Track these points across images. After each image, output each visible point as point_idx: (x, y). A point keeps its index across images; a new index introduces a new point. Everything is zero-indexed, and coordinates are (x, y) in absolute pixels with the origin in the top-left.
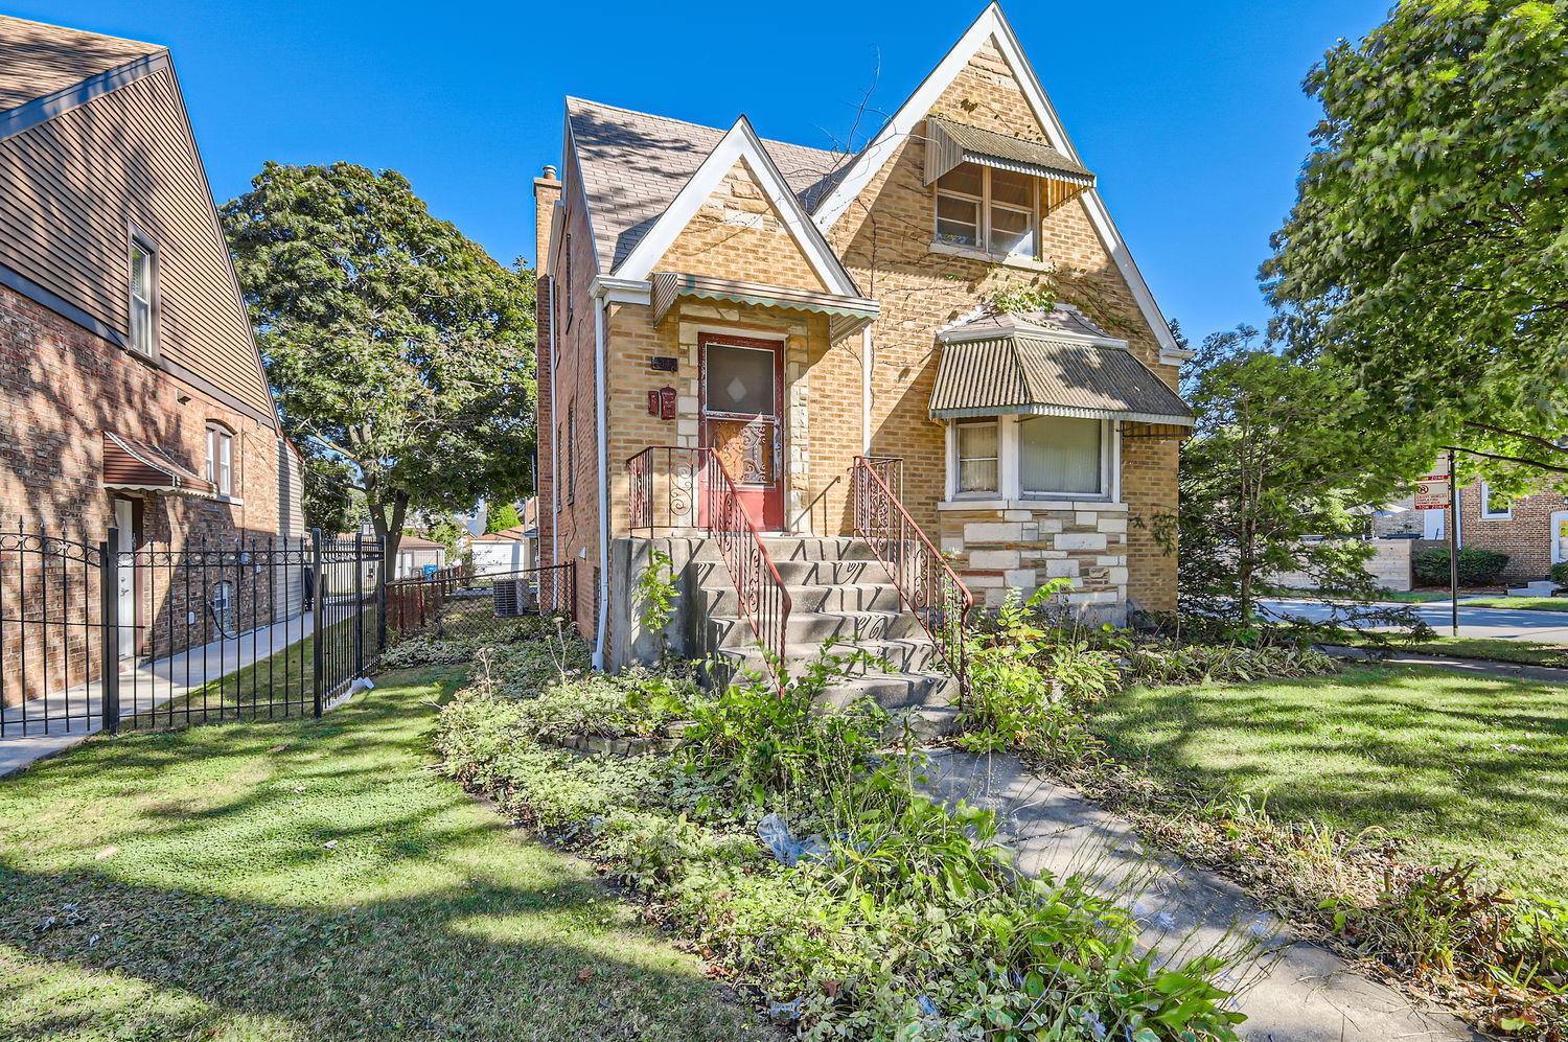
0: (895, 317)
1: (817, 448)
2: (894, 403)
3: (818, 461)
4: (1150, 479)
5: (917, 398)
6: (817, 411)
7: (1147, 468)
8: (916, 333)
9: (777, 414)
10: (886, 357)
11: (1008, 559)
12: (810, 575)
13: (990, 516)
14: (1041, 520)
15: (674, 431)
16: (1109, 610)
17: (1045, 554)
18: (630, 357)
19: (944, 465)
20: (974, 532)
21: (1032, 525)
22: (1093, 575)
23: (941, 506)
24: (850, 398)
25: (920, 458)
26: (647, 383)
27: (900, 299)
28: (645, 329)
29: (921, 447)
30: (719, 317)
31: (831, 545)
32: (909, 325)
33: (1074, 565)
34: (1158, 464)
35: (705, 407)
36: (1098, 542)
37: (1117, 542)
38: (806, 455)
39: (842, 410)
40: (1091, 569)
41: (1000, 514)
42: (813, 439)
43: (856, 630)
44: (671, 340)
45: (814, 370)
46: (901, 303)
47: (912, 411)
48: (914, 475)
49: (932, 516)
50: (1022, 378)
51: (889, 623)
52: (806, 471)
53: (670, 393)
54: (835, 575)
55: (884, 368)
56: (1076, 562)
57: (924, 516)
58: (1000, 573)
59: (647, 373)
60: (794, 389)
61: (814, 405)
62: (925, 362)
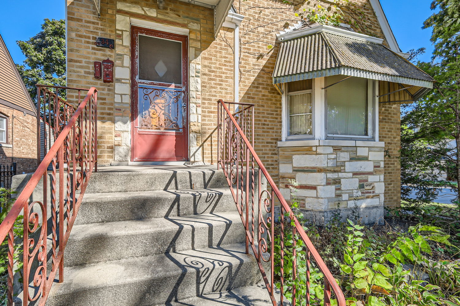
0: (253, 24)
1: (206, 105)
2: (253, 79)
3: (207, 114)
4: (387, 128)
5: (265, 76)
6: (206, 81)
7: (386, 122)
8: (265, 35)
9: (184, 84)
10: (248, 49)
11: (318, 179)
12: (172, 207)
13: (308, 150)
14: (338, 153)
15: (112, 91)
16: (375, 210)
17: (340, 175)
18: (81, 36)
19: (281, 118)
20: (299, 160)
21: (333, 156)
22: (366, 188)
23: (279, 144)
24: (226, 73)
25: (268, 114)
26: (93, 56)
27: (256, 13)
28: (92, 18)
29: (268, 107)
30: (143, 13)
31: (197, 175)
32: (261, 30)
33: (356, 182)
34: (390, 119)
35: (137, 77)
36: (368, 166)
37: (379, 167)
38: (200, 110)
39: (222, 81)
40: (365, 183)
41: (314, 149)
42: (204, 99)
43: (198, 283)
44: (110, 27)
45: (205, 53)
46: (257, 16)
47: (263, 84)
48: (264, 124)
49: (274, 150)
50: (331, 52)
51: (234, 271)
52: (200, 121)
53: (110, 64)
54: (195, 206)
55: (247, 56)
56: (357, 180)
57: (270, 150)
58: (314, 188)
59: (93, 49)
60: (192, 66)
61: (205, 77)
62: (270, 54)
